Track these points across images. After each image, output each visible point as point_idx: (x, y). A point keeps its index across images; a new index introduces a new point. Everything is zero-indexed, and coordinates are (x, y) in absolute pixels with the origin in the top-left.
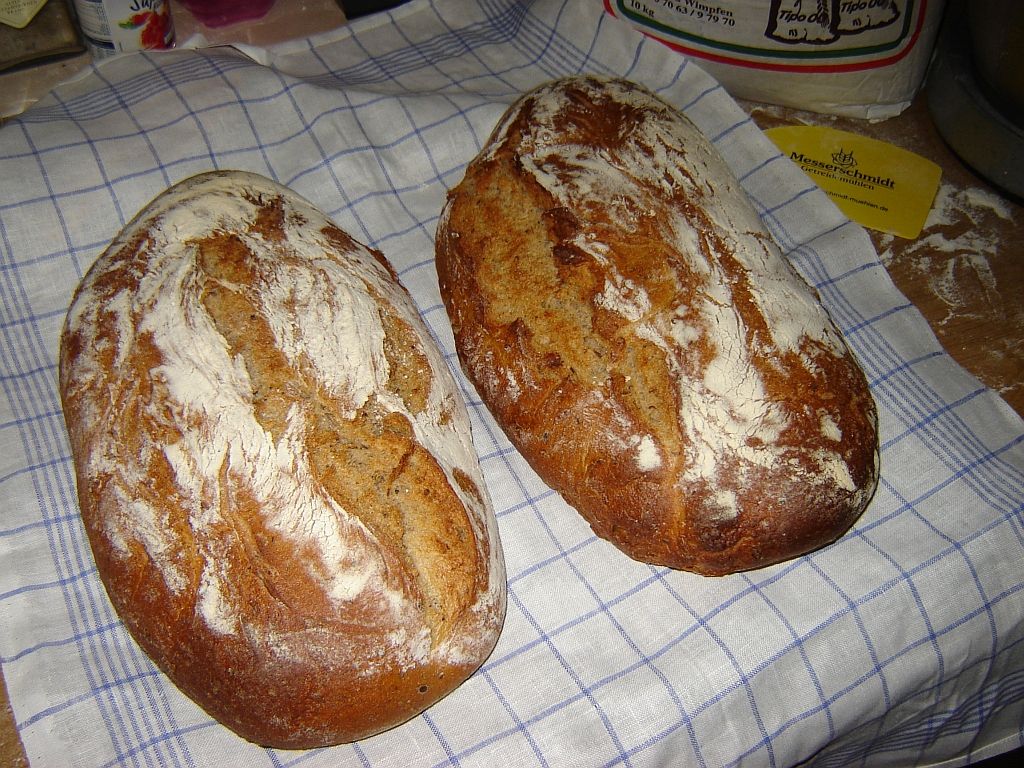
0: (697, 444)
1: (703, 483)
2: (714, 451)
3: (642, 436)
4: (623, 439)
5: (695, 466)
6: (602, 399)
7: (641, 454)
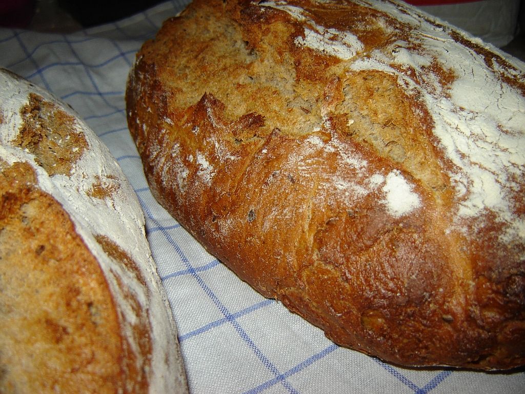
0: (466, 169)
1: (490, 215)
2: (493, 173)
3: (386, 174)
4: (359, 183)
5: (471, 197)
6: (321, 145)
7: (389, 196)
